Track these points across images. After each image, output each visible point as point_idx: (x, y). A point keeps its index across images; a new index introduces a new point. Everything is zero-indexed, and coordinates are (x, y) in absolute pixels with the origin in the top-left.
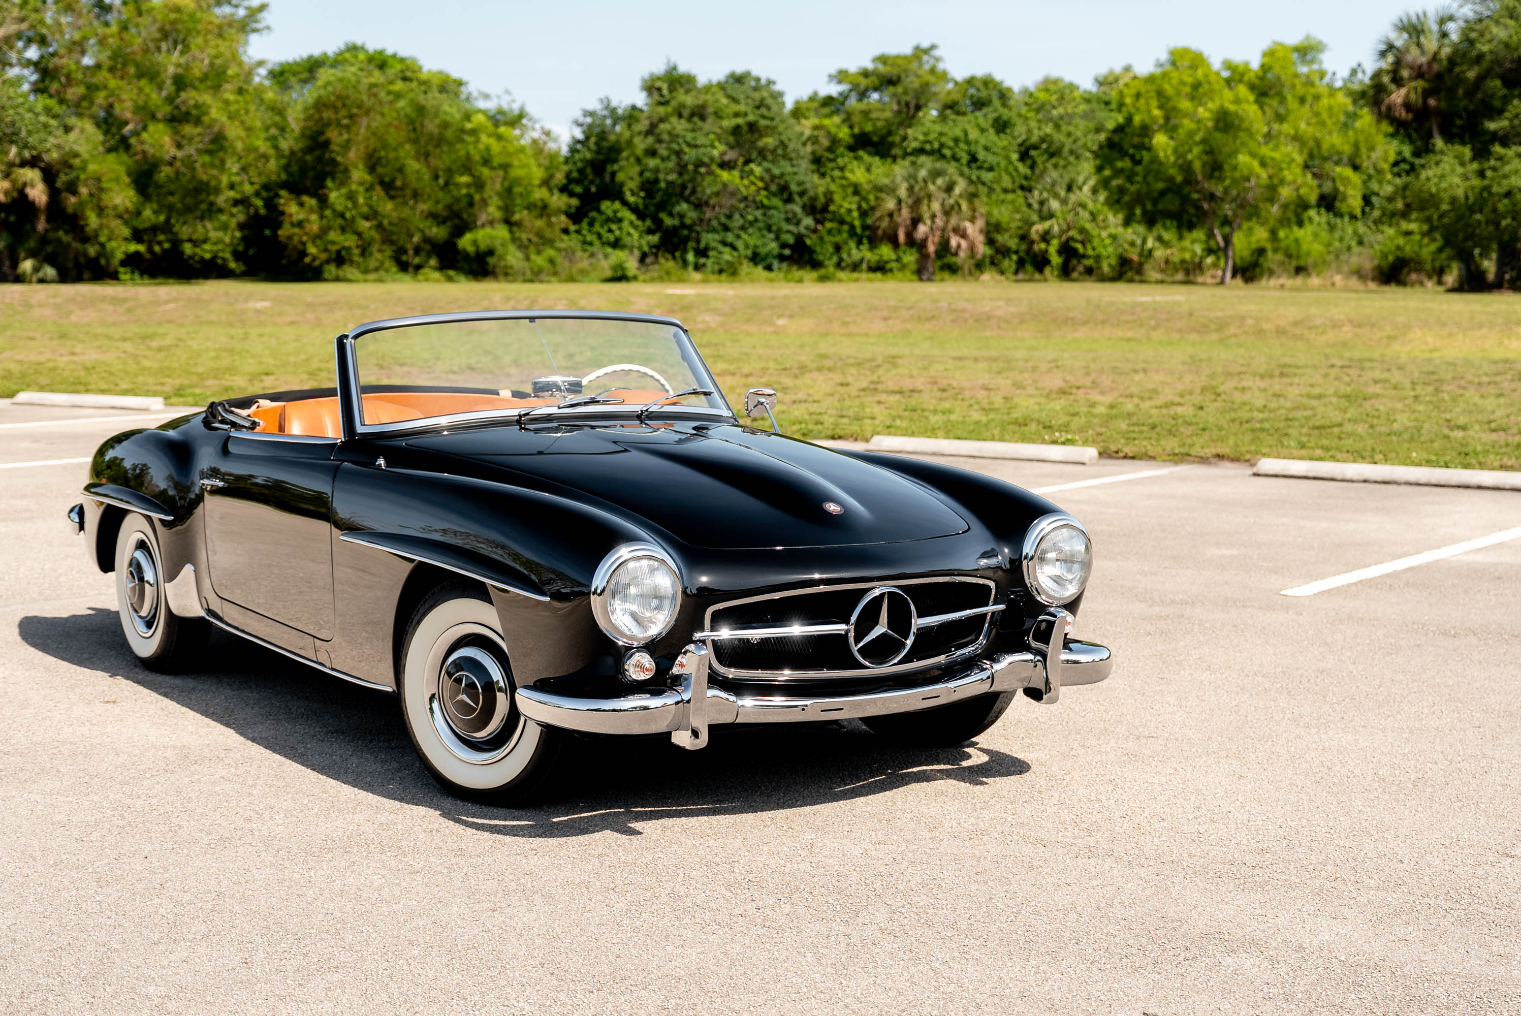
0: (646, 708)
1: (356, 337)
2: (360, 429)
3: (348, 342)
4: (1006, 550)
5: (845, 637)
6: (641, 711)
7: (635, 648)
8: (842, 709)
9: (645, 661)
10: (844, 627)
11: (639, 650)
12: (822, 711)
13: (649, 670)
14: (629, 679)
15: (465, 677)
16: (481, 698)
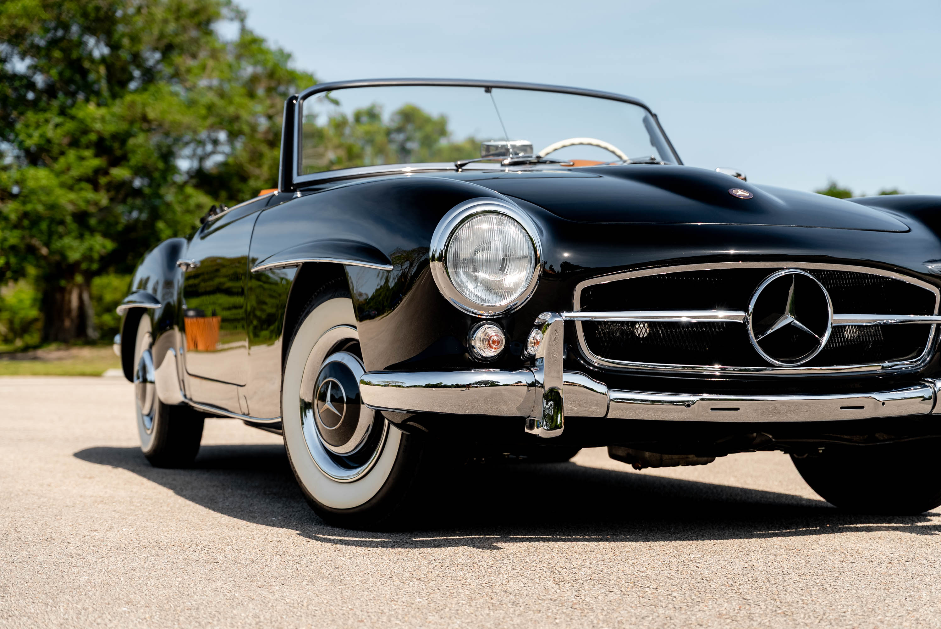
0: (493, 384)
1: (303, 98)
2: (296, 180)
3: (296, 103)
5: (743, 325)
6: (486, 386)
7: (484, 319)
8: (738, 409)
9: (494, 334)
10: (742, 314)
11: (489, 323)
12: (712, 409)
13: (497, 342)
14: (477, 356)
15: (332, 383)
16: (345, 405)
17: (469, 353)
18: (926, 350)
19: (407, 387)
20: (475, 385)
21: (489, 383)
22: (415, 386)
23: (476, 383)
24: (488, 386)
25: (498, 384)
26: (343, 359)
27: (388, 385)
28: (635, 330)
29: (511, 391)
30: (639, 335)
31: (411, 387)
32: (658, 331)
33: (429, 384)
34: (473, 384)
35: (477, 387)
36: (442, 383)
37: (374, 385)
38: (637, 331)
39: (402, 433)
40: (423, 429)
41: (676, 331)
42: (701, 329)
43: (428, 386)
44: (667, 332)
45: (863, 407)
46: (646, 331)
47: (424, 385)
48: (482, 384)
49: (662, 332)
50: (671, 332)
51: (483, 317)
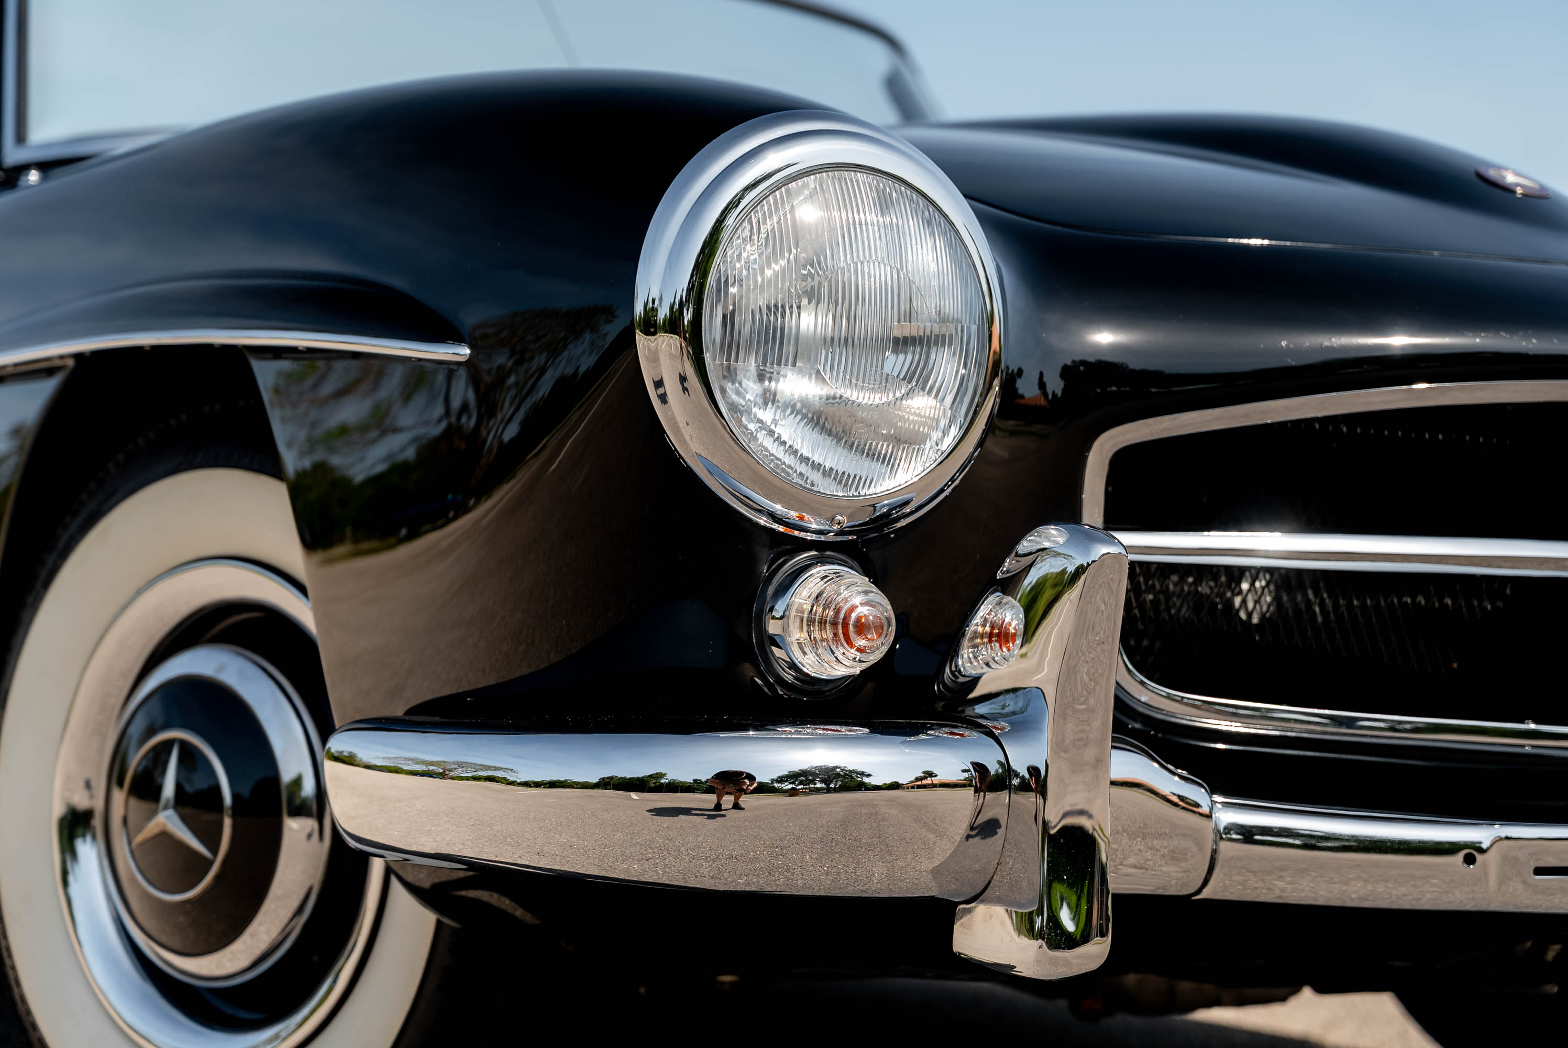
6: (829, 790)
7: (806, 545)
9: (857, 600)
11: (830, 557)
12: (1539, 871)
13: (862, 628)
14: (789, 676)
15: (182, 749)
16: (228, 822)
17: (756, 666)
19: (526, 784)
21: (838, 775)
22: (553, 784)
23: (793, 777)
24: (835, 790)
25: (866, 780)
26: (221, 668)
27: (442, 776)
28: (1238, 601)
29: (906, 806)
30: (1250, 615)
31: (538, 785)
32: (1309, 604)
33: (611, 778)
34: (781, 780)
35: (793, 793)
36: (661, 775)
37: (368, 767)
38: (1244, 602)
39: (439, 924)
40: (519, 913)
41: (1363, 605)
42: (1441, 601)
43: (606, 784)
44: (1336, 605)
47: (595, 780)
48: (813, 782)
49: (1322, 605)
50: (1350, 605)
51: (814, 537)
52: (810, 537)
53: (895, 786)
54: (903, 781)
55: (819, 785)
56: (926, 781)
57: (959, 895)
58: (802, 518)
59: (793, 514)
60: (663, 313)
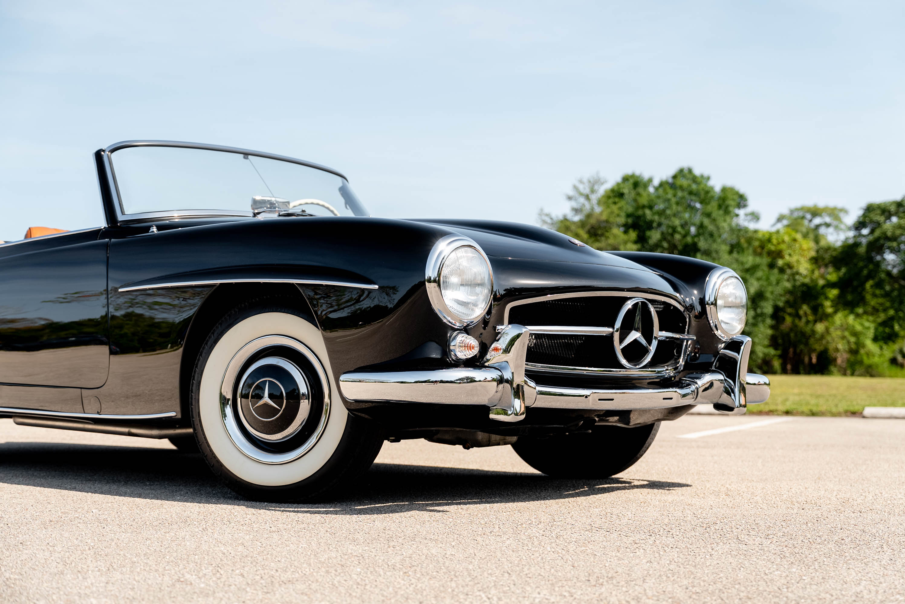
1: (113, 151)
2: (120, 218)
3: (105, 155)
4: (695, 292)
5: (610, 337)
6: (468, 382)
7: (458, 330)
8: (613, 400)
9: (470, 342)
10: (611, 330)
11: (463, 332)
12: (599, 400)
13: (473, 348)
14: (454, 358)
15: (269, 383)
16: (285, 401)
17: (449, 357)
18: (681, 360)
20: (459, 382)
21: (469, 379)
23: (460, 379)
25: (475, 379)
26: (276, 362)
32: (543, 341)
34: (457, 380)
35: (460, 383)
44: (549, 342)
45: (671, 399)
46: (533, 342)
50: (552, 342)
51: (458, 328)
52: (456, 327)
53: (480, 381)
54: (482, 380)
55: (465, 381)
56: (485, 380)
57: (491, 405)
58: (455, 323)
59: (454, 322)
60: (432, 279)
